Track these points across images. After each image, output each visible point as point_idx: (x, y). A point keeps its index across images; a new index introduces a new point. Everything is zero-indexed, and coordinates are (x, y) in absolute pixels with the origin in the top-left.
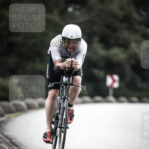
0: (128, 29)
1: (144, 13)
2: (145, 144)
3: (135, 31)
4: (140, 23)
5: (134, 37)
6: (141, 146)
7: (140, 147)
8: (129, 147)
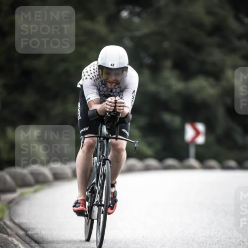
3: (233, 50)
6: (243, 242)
7: (241, 243)
8: (223, 243)
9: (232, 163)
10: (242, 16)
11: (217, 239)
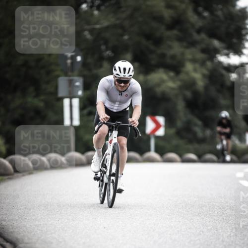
0: (180, 40)
1: (206, 14)
2: (209, 228)
3: (193, 44)
4: (199, 31)
5: (189, 53)
6: (203, 232)
7: (201, 233)
8: (183, 233)
9: (192, 156)
10: (200, 9)
11: (178, 230)
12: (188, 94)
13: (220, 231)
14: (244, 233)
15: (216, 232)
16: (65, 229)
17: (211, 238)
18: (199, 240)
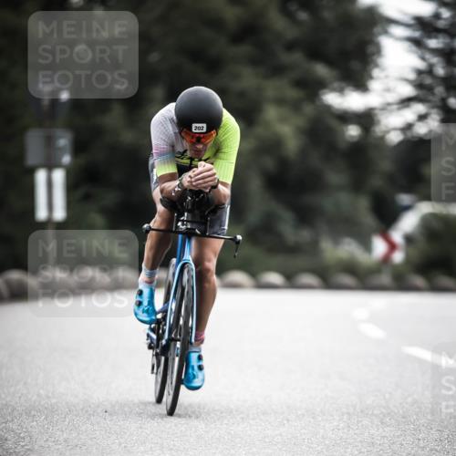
0: (254, 62)
1: (303, 16)
2: (300, 413)
3: (277, 70)
4: (291, 46)
5: (273, 87)
6: (288, 420)
7: (285, 422)
9: (274, 278)
10: (293, 7)
11: (241, 416)
12: (269, 163)
13: (320, 419)
14: (364, 423)
15: (312, 420)
16: (33, 413)
17: (303, 431)
18: (281, 435)
